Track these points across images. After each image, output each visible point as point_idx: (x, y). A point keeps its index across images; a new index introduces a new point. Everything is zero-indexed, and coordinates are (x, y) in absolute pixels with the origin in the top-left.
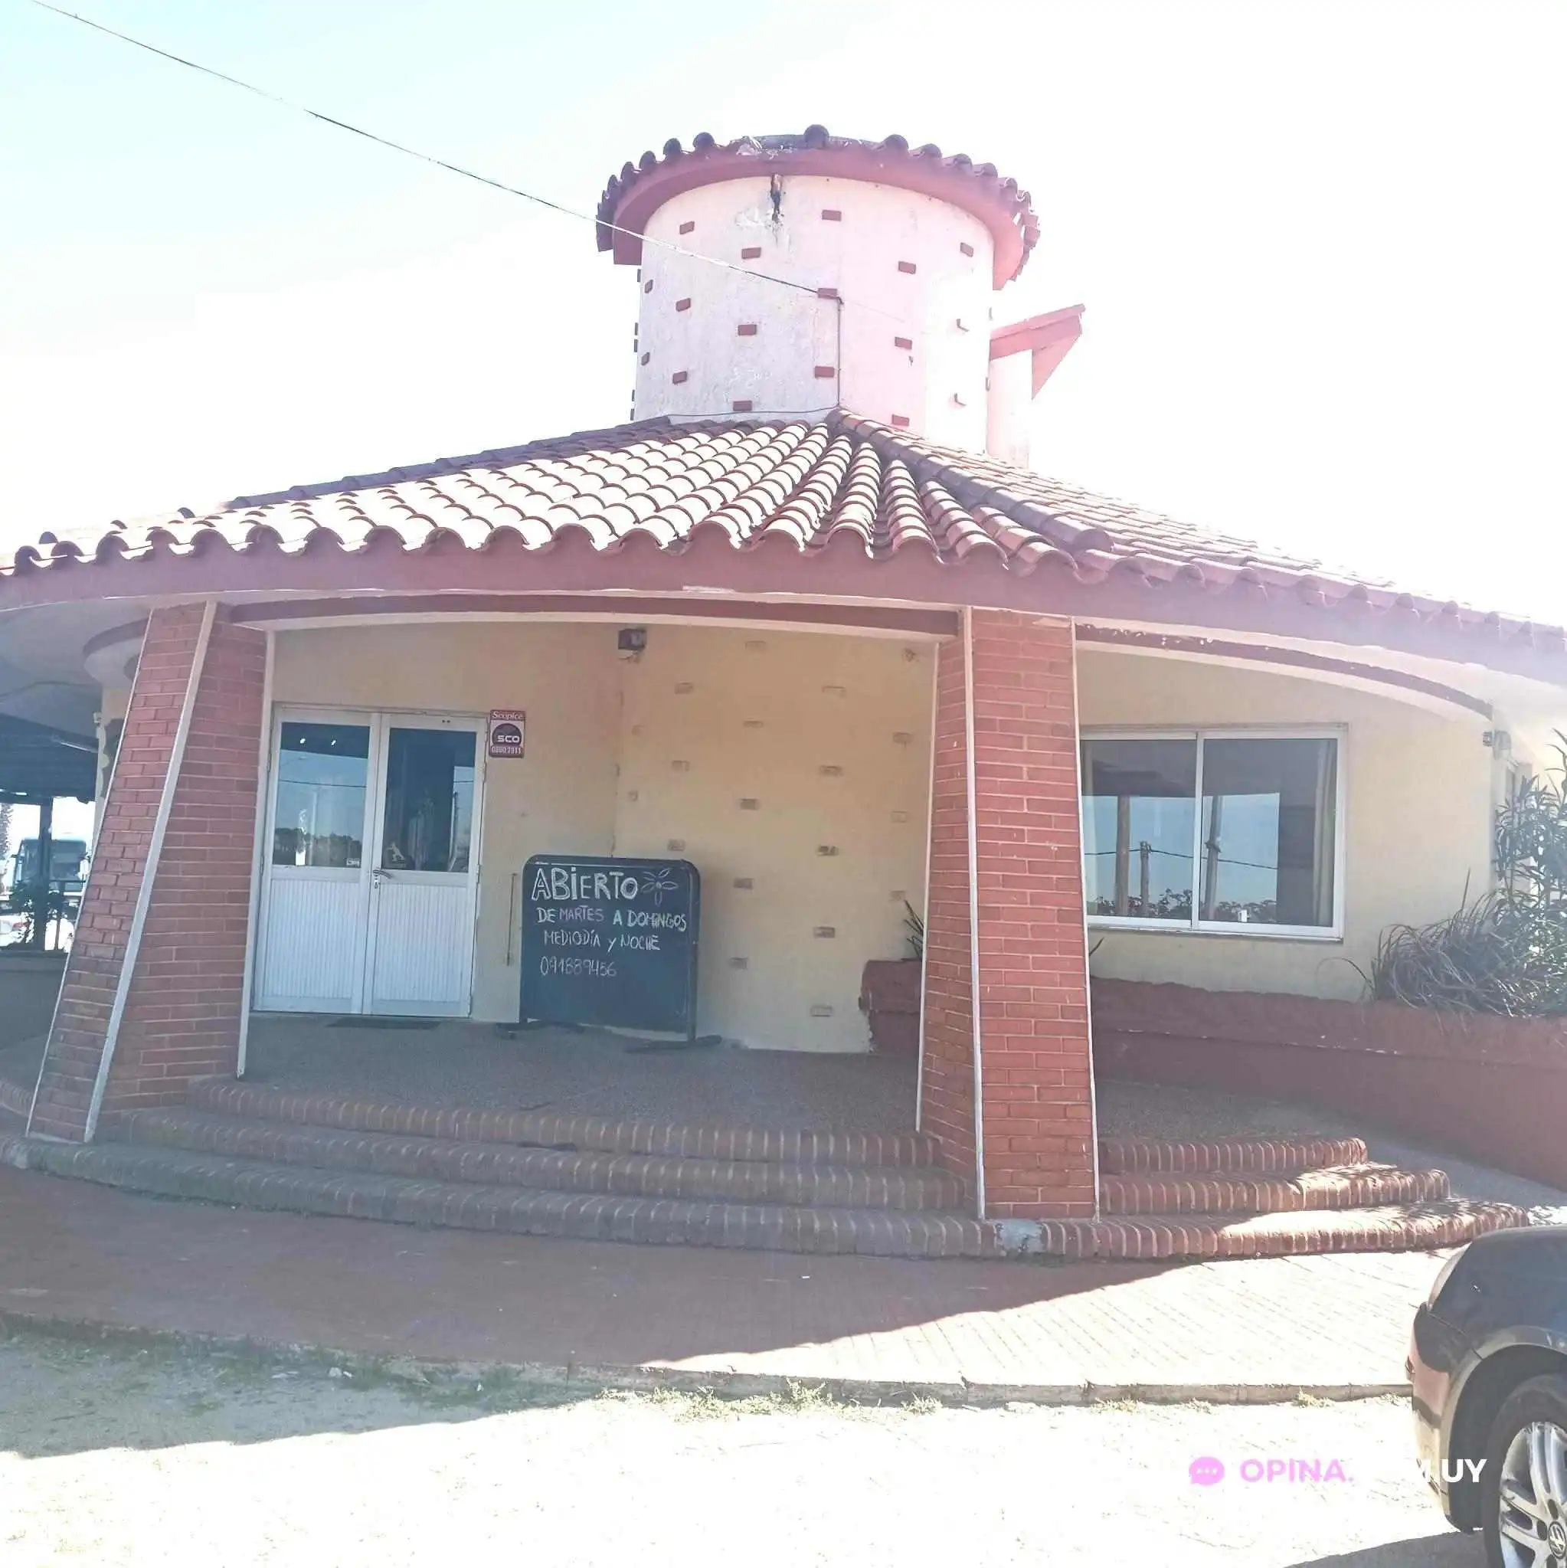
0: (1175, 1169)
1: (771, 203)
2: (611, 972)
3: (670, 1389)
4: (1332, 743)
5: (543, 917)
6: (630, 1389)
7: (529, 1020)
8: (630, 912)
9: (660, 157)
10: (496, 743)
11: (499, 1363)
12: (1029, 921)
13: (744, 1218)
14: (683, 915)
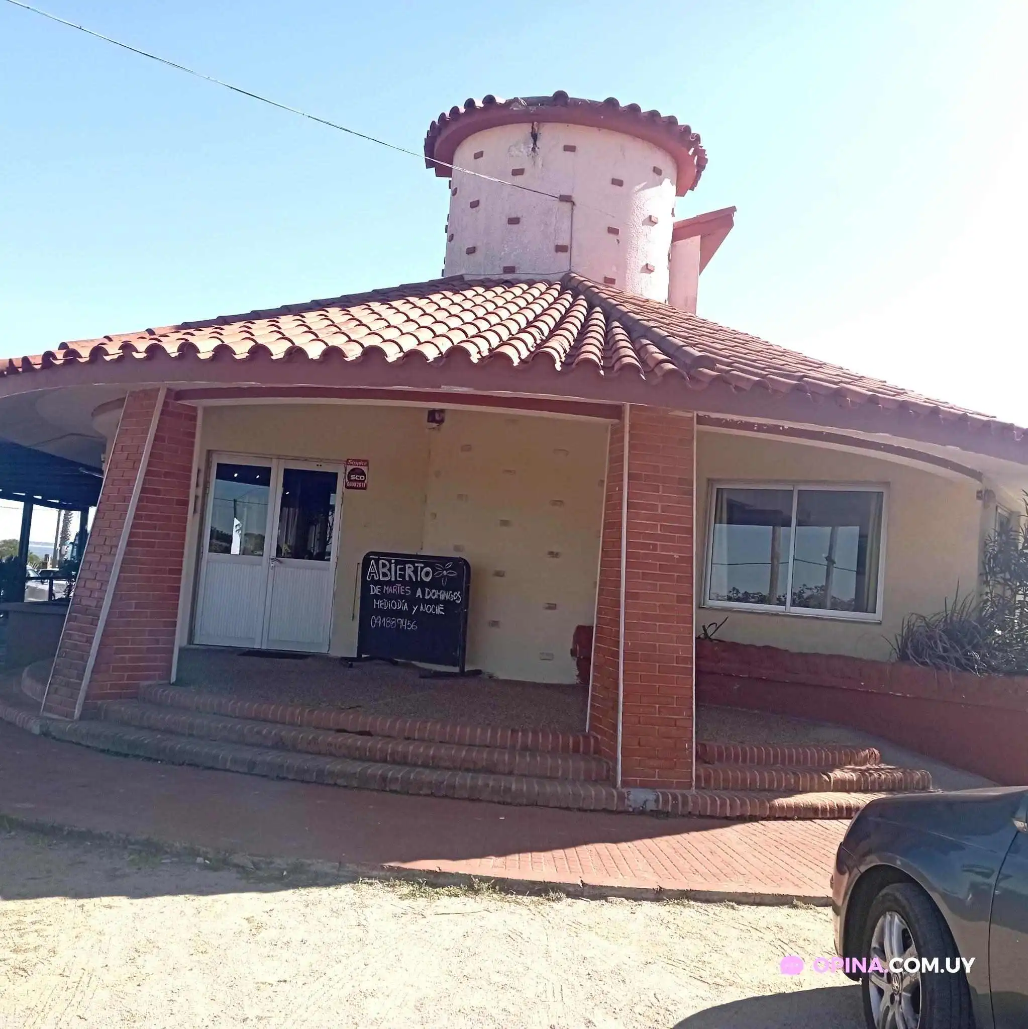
0: (750, 762)
1: (532, 141)
2: (414, 627)
3: (400, 880)
4: (880, 494)
5: (373, 591)
6: (375, 878)
7: (363, 656)
8: (427, 589)
9: (462, 110)
10: (350, 480)
11: (298, 859)
12: (658, 602)
13: (469, 781)
14: (459, 592)
